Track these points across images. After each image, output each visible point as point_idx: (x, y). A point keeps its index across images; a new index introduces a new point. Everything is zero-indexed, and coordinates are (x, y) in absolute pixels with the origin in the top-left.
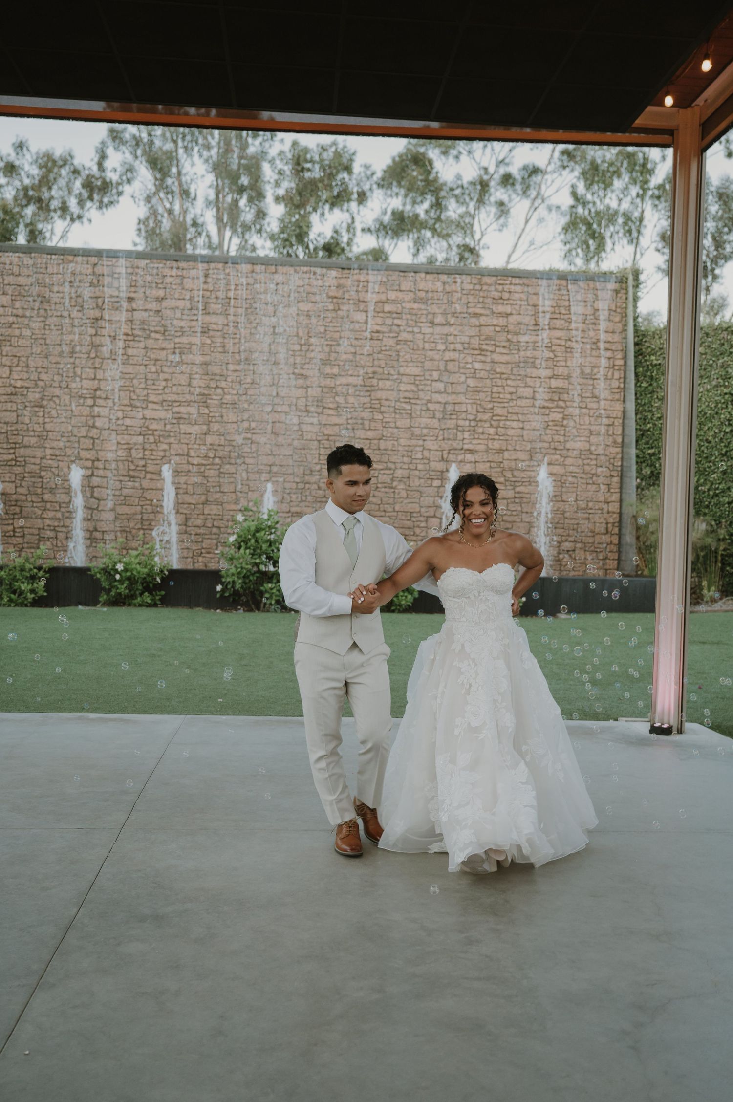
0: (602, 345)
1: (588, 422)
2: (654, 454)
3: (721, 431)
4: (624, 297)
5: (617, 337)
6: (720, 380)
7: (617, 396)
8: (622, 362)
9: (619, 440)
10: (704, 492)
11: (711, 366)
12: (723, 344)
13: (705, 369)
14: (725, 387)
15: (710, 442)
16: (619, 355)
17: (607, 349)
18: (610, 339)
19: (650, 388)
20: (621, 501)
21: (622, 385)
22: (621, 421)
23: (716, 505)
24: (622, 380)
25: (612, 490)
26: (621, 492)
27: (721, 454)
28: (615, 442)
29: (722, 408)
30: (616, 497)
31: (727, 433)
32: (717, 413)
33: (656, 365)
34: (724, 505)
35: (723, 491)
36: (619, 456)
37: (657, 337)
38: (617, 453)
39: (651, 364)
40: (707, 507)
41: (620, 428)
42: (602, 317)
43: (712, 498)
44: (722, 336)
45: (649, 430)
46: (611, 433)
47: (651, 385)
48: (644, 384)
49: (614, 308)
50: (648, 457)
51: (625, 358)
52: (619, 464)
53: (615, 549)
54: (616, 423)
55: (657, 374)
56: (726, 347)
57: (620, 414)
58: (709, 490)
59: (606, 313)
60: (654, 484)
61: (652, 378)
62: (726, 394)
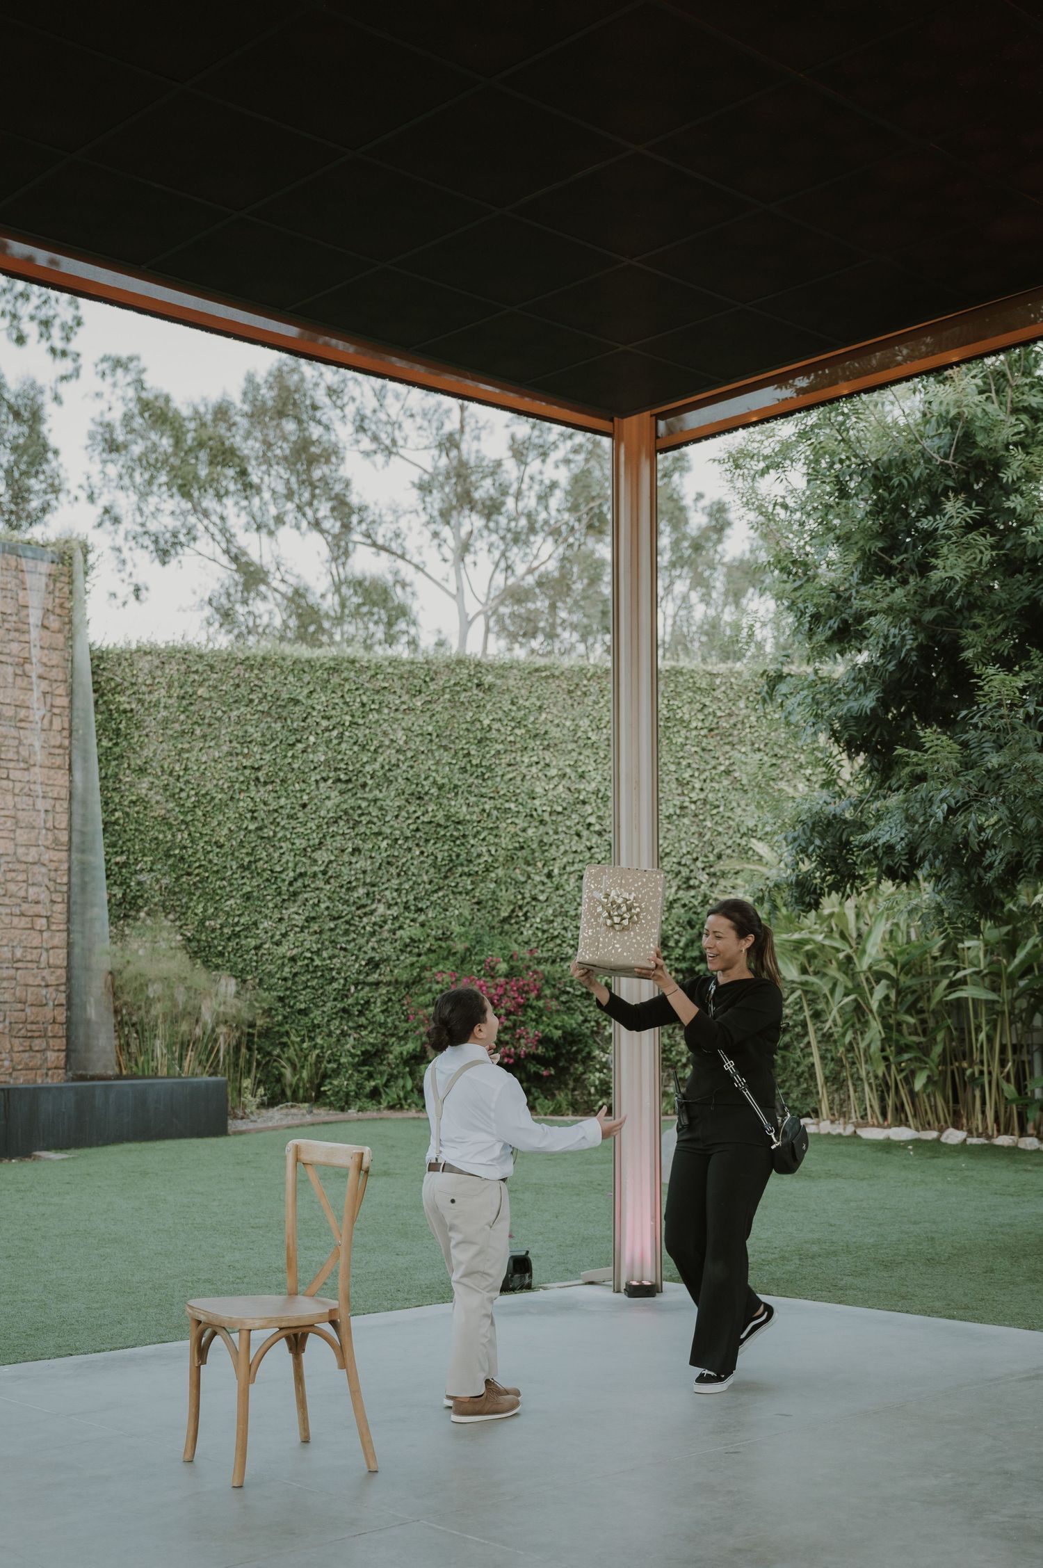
0: (34, 670)
1: (11, 804)
2: (125, 865)
3: (240, 828)
4: (66, 589)
5: (56, 658)
6: (235, 744)
7: (58, 761)
8: (64, 701)
9: (64, 837)
10: (213, 930)
11: (219, 719)
12: (238, 686)
13: (210, 725)
14: (245, 756)
15: (221, 846)
16: (61, 690)
17: (41, 677)
18: (45, 660)
19: (117, 750)
20: (70, 945)
21: (66, 742)
22: (66, 805)
23: (235, 951)
24: (66, 733)
25: (54, 927)
26: (68, 931)
27: (242, 866)
28: (56, 840)
29: (241, 791)
30: (60, 939)
31: (250, 832)
32: (232, 798)
33: (125, 711)
34: (248, 952)
35: (247, 928)
36: (65, 866)
37: (125, 663)
38: (60, 861)
39: (117, 709)
40: (221, 954)
41: (65, 818)
42: (32, 620)
43: (229, 939)
44: (235, 672)
45: (116, 823)
46: (49, 825)
47: (116, 744)
48: (105, 743)
49: (50, 608)
50: (116, 869)
51: (71, 693)
52: (65, 880)
53: (61, 1031)
54: (58, 809)
55: (127, 727)
56: (243, 690)
57: (64, 793)
58: (222, 926)
59: (40, 613)
60: (126, 916)
61: (117, 732)
62: (245, 767)
